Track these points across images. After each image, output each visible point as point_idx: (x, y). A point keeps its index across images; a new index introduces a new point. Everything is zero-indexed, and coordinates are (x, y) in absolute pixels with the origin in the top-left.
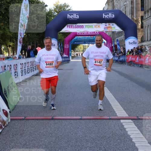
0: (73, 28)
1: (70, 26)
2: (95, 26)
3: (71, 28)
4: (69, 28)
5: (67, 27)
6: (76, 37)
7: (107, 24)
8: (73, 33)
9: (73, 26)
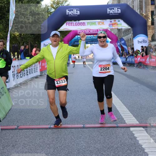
0: (73, 25)
1: (69, 23)
2: (99, 23)
3: (71, 25)
4: (69, 25)
5: (67, 24)
6: (76, 36)
7: (113, 20)
8: (73, 31)
9: (73, 23)
